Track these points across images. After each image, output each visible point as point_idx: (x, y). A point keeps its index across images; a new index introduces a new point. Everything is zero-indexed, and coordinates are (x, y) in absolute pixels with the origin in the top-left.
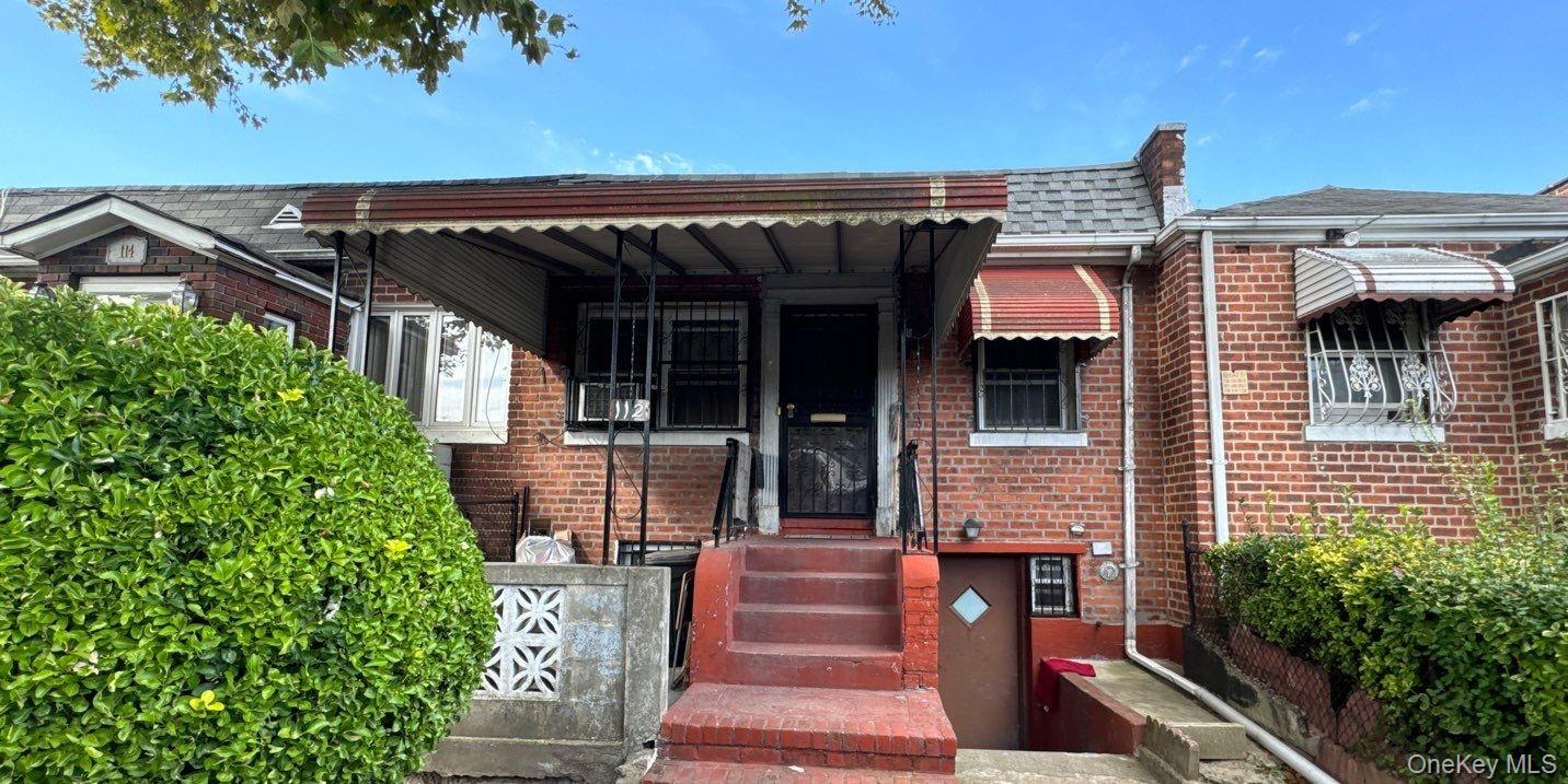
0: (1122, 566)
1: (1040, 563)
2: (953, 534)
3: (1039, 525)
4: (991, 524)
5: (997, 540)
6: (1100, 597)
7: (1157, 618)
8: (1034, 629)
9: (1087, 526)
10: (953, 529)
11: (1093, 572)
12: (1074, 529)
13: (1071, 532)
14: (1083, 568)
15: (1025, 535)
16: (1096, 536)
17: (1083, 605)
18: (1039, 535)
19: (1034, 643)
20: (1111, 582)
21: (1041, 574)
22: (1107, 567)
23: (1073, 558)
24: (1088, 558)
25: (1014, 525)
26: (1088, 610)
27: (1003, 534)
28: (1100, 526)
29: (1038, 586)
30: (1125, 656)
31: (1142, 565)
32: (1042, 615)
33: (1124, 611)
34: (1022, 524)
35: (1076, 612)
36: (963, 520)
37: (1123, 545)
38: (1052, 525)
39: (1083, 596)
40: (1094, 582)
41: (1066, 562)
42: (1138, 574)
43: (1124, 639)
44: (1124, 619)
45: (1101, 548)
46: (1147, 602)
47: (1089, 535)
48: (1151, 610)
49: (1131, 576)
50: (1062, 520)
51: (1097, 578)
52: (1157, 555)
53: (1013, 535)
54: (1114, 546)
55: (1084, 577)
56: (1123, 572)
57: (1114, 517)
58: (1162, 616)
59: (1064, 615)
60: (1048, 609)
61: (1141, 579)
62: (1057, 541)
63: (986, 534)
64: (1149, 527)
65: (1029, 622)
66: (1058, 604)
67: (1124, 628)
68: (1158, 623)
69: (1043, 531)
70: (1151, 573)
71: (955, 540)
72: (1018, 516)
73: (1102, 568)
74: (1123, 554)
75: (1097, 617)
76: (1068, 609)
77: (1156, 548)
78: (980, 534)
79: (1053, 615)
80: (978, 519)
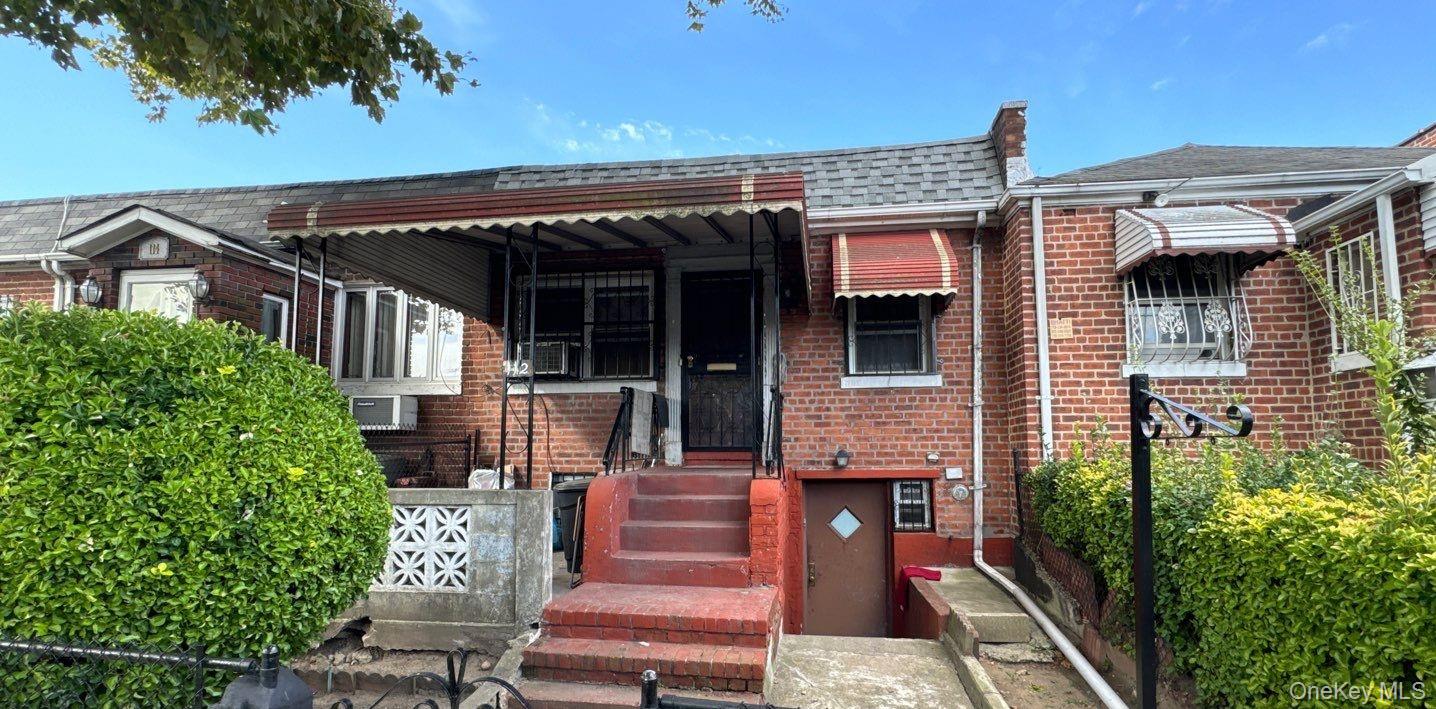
0: (971, 488)
1: (903, 487)
2: (827, 463)
3: (901, 454)
4: (859, 454)
5: (864, 468)
6: (953, 514)
7: (1002, 532)
8: (896, 543)
9: (942, 454)
10: (827, 459)
11: (947, 493)
12: (930, 457)
13: (928, 460)
14: (937, 490)
15: (888, 463)
16: (950, 462)
17: (938, 522)
18: (900, 462)
19: (896, 554)
20: (962, 502)
21: (903, 496)
22: (960, 490)
23: (931, 481)
24: (942, 482)
25: (879, 454)
26: (942, 526)
27: (869, 463)
28: (953, 454)
29: (902, 506)
30: (973, 565)
31: (989, 486)
32: (904, 530)
33: (973, 527)
34: (886, 454)
35: (933, 528)
36: (836, 451)
37: (972, 470)
38: (912, 454)
39: (938, 514)
40: (948, 502)
41: (925, 486)
42: (984, 495)
43: (973, 550)
44: (973, 533)
45: (954, 473)
46: (993, 519)
47: (943, 462)
48: (997, 526)
49: (979, 497)
50: (920, 450)
51: (950, 499)
52: (1001, 478)
53: (878, 463)
54: (964, 471)
55: (938, 498)
56: (972, 493)
57: (965, 446)
58: (1006, 530)
59: (923, 530)
60: (908, 526)
61: (988, 499)
62: (915, 467)
63: (855, 463)
64: (995, 454)
65: (892, 536)
66: (918, 522)
67: (973, 540)
68: (1002, 536)
69: (904, 459)
70: (997, 494)
71: (829, 467)
72: (882, 447)
73: (955, 490)
74: (972, 478)
75: (950, 532)
76: (927, 525)
77: (1002, 472)
78: (848, 463)
79: (913, 530)
80: (848, 450)
